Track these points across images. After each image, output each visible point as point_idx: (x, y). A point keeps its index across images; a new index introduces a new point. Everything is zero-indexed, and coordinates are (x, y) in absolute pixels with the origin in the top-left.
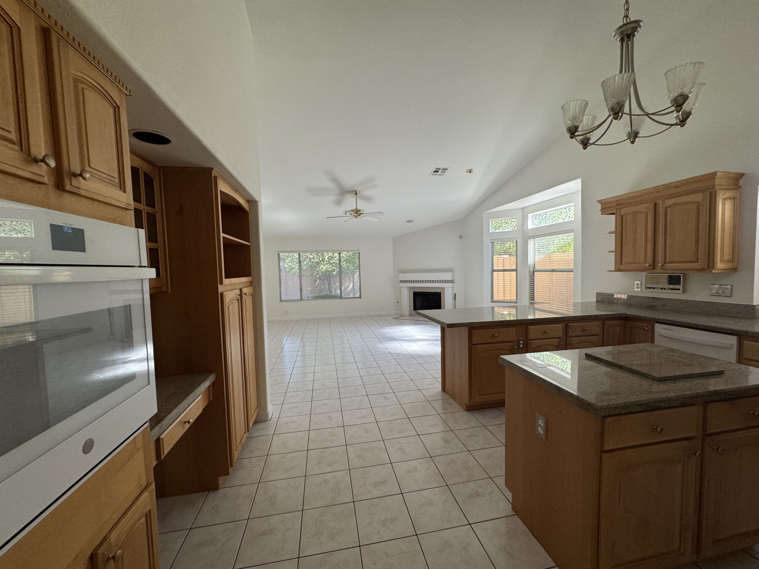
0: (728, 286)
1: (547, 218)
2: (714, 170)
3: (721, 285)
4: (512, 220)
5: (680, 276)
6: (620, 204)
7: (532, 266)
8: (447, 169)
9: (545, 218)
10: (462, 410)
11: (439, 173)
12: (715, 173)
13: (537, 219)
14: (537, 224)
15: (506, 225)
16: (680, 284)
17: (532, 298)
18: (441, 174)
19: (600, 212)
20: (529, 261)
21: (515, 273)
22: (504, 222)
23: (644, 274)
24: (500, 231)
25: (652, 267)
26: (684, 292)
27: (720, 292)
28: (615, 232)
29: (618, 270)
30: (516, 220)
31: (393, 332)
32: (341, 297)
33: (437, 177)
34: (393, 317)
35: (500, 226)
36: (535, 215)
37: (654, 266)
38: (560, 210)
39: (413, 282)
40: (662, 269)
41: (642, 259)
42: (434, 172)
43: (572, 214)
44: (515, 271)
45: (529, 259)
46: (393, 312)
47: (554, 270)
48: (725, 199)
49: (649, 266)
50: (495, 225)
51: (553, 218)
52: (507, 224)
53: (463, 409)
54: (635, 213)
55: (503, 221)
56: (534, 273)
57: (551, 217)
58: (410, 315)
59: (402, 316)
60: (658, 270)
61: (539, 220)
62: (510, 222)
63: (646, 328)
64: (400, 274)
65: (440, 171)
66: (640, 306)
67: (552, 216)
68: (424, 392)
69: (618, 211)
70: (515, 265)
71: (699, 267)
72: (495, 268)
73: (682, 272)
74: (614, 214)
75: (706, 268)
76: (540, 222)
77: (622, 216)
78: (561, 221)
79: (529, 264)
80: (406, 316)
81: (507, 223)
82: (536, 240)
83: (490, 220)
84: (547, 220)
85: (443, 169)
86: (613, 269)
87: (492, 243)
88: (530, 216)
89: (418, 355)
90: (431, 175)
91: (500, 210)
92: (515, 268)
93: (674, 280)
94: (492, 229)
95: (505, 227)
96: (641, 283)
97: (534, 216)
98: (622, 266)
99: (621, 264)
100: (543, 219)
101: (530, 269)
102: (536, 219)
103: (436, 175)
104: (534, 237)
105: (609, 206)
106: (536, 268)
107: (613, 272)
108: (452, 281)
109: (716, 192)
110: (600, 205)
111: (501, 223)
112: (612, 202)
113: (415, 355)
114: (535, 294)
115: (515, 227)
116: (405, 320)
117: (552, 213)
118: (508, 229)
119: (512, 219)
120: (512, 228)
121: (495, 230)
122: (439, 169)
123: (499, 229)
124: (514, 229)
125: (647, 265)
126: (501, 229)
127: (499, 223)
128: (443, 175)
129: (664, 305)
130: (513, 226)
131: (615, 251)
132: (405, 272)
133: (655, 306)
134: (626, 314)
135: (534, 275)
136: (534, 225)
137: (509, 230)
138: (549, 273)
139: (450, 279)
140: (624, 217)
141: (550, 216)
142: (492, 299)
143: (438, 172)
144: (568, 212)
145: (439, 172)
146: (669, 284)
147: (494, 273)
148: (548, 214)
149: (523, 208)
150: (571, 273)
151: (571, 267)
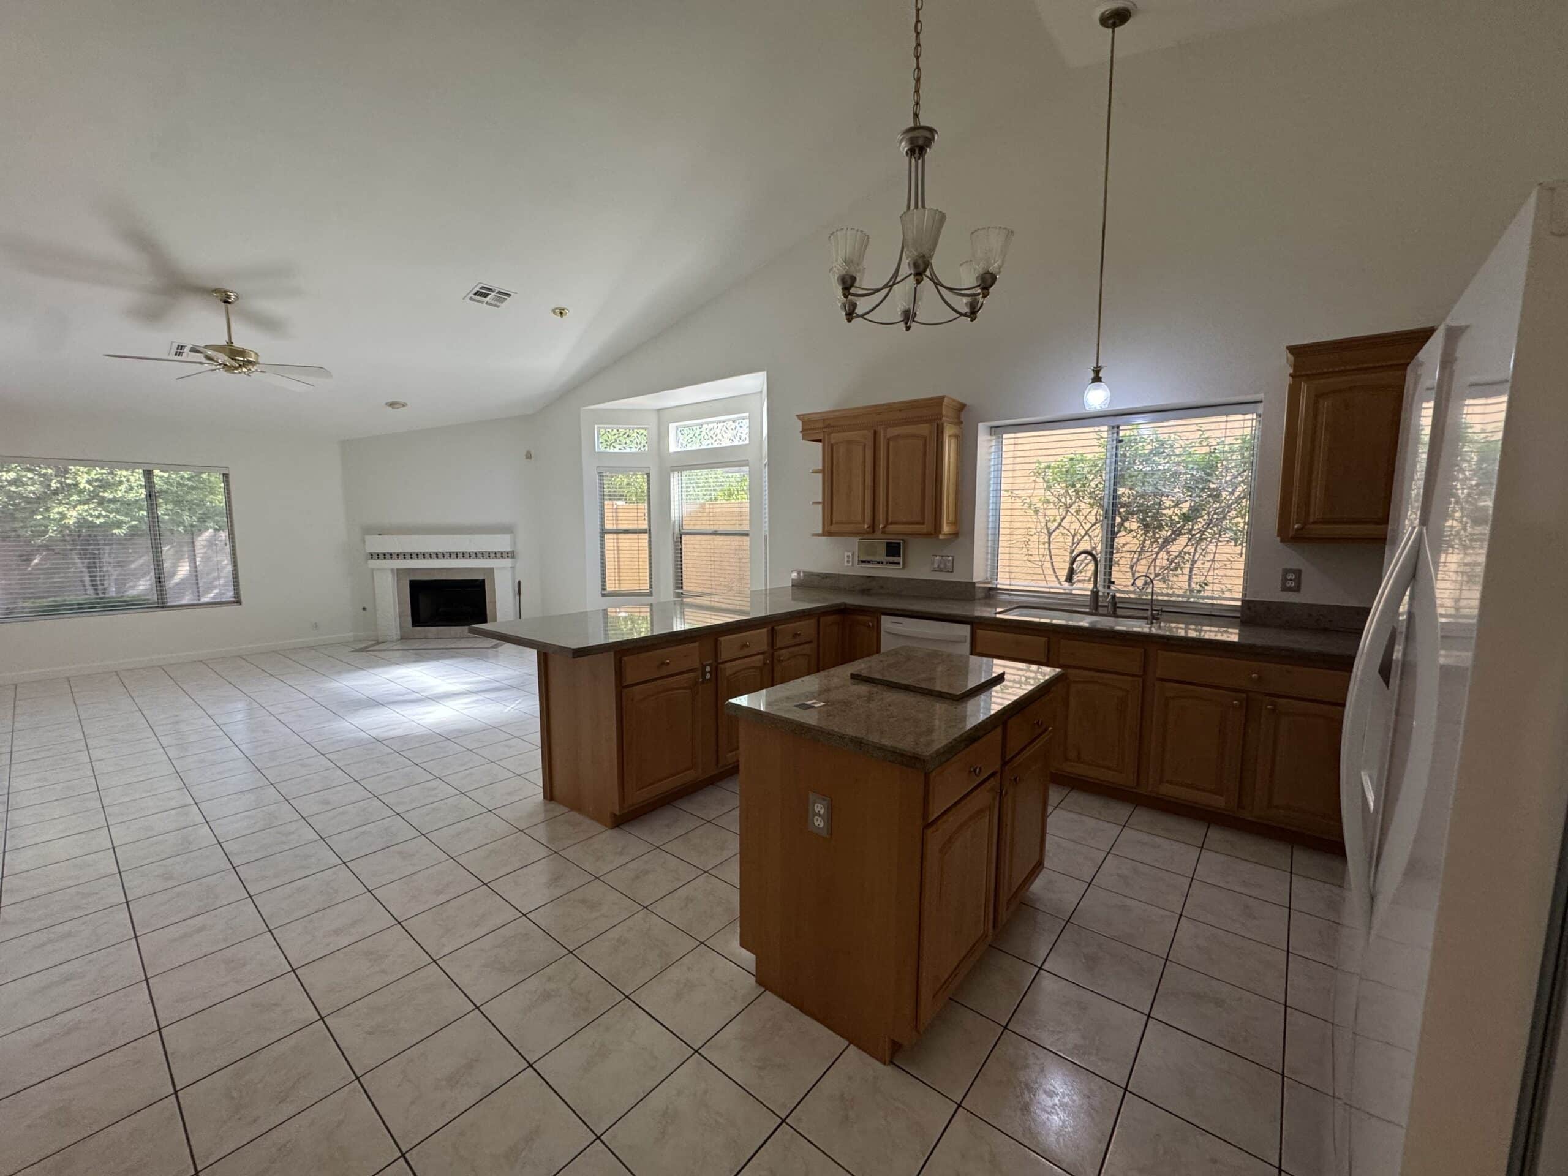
0: (950, 558)
1: (702, 436)
2: (940, 394)
3: (942, 556)
4: (638, 431)
5: (900, 543)
6: (828, 426)
7: (677, 523)
8: (509, 295)
9: (699, 435)
10: (603, 828)
11: (488, 299)
12: (942, 398)
13: (685, 435)
14: (685, 443)
15: (628, 441)
16: (899, 556)
17: (679, 583)
18: (493, 302)
19: (801, 435)
20: (672, 515)
21: (646, 536)
22: (624, 434)
23: (857, 540)
24: (616, 450)
25: (872, 530)
26: (904, 567)
27: (942, 566)
28: (823, 471)
29: (827, 533)
30: (645, 433)
31: (367, 685)
32: (162, 605)
33: (482, 308)
34: (354, 646)
35: (616, 441)
36: (681, 426)
37: (873, 527)
38: (725, 423)
39: (408, 556)
40: (883, 533)
41: (859, 518)
42: (475, 294)
43: (744, 433)
44: (646, 533)
45: (672, 511)
46: (351, 634)
47: (716, 531)
48: (950, 436)
49: (868, 528)
50: (605, 437)
51: (714, 436)
52: (630, 439)
53: (606, 826)
54: (849, 442)
55: (622, 431)
56: (681, 538)
57: (710, 435)
58: (401, 639)
59: (378, 643)
60: (878, 534)
61: (688, 438)
62: (635, 435)
63: (870, 624)
64: (367, 537)
65: (492, 294)
66: (850, 591)
67: (712, 432)
68: (505, 813)
69: (826, 436)
70: (647, 522)
71: (925, 531)
72: (607, 527)
73: (901, 537)
74: (820, 441)
75: (933, 532)
76: (690, 441)
77: (832, 446)
78: (726, 443)
79: (673, 519)
80: (393, 641)
81: (628, 436)
82: (683, 475)
83: (596, 426)
84: (703, 439)
85: (499, 292)
86: (820, 531)
87: (601, 475)
88: (672, 426)
89: (460, 731)
90: (467, 299)
91: (616, 407)
92: (646, 527)
93: (893, 550)
94: (600, 445)
95: (626, 443)
96: (853, 554)
97: (680, 429)
98: (833, 526)
99: (831, 523)
100: (696, 435)
101: (674, 529)
102: (682, 434)
103: (482, 302)
104: (680, 468)
105: (813, 426)
106: (684, 527)
107: (820, 537)
108: (511, 555)
109: (943, 424)
110: (800, 423)
111: (617, 436)
112: (815, 421)
113: (451, 732)
114: (684, 576)
115: (644, 446)
116: (391, 652)
117: (711, 426)
118: (631, 448)
119: (638, 428)
120: (639, 446)
121: (606, 448)
122: (491, 290)
123: (614, 447)
124: (643, 449)
125: (866, 526)
126: (618, 447)
127: (615, 435)
128: (498, 307)
129: (882, 587)
130: (640, 443)
131: (823, 503)
132: (382, 531)
133: (869, 590)
134: (845, 604)
135: (681, 542)
136: (680, 445)
137: (634, 450)
138: (708, 537)
139: (508, 549)
140: (835, 447)
141: (707, 431)
142: (604, 589)
143: (486, 295)
144: (738, 428)
145: (490, 296)
146: (887, 556)
147: (606, 536)
148: (705, 426)
149: (659, 410)
150: (747, 539)
151: (746, 527)
